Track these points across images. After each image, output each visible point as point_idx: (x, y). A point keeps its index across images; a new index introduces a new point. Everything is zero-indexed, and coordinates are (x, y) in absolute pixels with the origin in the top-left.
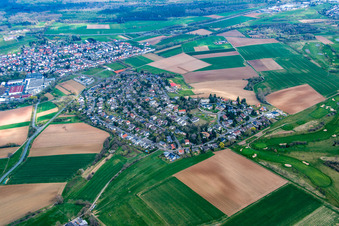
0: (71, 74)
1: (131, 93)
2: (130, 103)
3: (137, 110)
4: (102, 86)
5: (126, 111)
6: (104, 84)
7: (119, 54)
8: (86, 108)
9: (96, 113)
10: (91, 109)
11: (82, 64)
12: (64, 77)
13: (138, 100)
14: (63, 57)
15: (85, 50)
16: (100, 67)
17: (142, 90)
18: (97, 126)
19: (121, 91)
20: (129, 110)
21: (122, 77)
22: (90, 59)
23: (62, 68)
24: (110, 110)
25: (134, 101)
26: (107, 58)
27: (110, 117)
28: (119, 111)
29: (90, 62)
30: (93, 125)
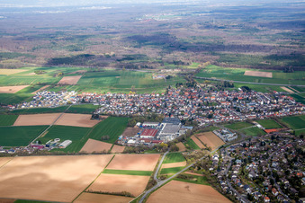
0: (211, 124)
1: (280, 162)
2: (275, 174)
3: (283, 185)
4: (244, 146)
5: (266, 183)
6: (247, 143)
7: (276, 110)
8: (219, 169)
9: (229, 177)
10: (224, 171)
11: (228, 115)
12: (203, 127)
13: (287, 173)
14: (208, 104)
15: (235, 99)
16: (248, 122)
17: (295, 160)
18: (226, 194)
19: (267, 156)
20: (272, 182)
21: (273, 138)
22: (238, 110)
23: (204, 116)
24: (247, 177)
25: (281, 172)
26: (259, 112)
27: (245, 187)
28: (258, 181)
29: (238, 114)
30: (221, 192)
